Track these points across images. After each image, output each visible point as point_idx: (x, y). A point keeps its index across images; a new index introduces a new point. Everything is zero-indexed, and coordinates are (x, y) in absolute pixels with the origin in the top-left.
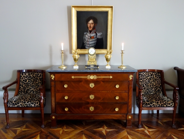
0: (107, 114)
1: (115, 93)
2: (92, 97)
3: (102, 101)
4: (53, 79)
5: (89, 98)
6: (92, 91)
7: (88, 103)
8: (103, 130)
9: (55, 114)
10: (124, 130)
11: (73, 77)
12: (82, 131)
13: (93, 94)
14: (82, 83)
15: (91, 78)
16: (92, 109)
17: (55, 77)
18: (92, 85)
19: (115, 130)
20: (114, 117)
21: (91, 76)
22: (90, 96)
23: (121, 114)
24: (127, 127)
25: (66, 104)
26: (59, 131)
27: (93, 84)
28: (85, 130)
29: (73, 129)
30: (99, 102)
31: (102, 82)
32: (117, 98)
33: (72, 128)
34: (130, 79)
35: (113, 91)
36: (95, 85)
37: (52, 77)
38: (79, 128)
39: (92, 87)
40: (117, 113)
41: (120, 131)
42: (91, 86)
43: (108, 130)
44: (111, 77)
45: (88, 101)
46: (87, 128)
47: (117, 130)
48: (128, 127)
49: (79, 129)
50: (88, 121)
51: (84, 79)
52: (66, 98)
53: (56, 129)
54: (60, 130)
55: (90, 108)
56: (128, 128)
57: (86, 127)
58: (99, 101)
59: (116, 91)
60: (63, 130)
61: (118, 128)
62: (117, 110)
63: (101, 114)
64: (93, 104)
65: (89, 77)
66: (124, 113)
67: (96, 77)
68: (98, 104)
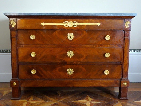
0: (92, 79)
1: (104, 48)
2: (70, 54)
3: (85, 61)
4: (13, 26)
5: (66, 55)
6: (71, 46)
7: (65, 63)
8: (86, 102)
9: (17, 79)
10: (118, 102)
11: (43, 24)
12: (55, 104)
13: (72, 50)
14: (56, 33)
15: (69, 26)
16: (70, 71)
17: (16, 24)
18: (71, 36)
19: (104, 103)
20: (102, 83)
21: (69, 22)
22: (68, 53)
23: (112, 78)
24: (121, 98)
25: (33, 64)
26: (23, 104)
27: (73, 34)
28: (60, 102)
29: (43, 101)
30: (80, 62)
31: (85, 33)
32: (107, 55)
33: (41, 100)
34: (127, 27)
35: (101, 45)
36: (74, 35)
37: (12, 24)
38: (51, 99)
39: (71, 40)
40: (107, 77)
41: (111, 103)
42: (69, 38)
43: (94, 102)
44: (99, 24)
45: (65, 59)
46: (64, 99)
47: (107, 102)
48: (123, 98)
49: (52, 101)
50: (64, 91)
51: (59, 26)
52: (33, 55)
53: (19, 101)
54: (24, 102)
55: (68, 70)
56: (122, 100)
57: (62, 99)
58: (81, 60)
59: (105, 46)
60: (28, 102)
61: (109, 100)
62: (107, 72)
63: (84, 79)
64: (73, 64)
65: (67, 23)
66: (116, 78)
67: (76, 24)
68: (79, 64)
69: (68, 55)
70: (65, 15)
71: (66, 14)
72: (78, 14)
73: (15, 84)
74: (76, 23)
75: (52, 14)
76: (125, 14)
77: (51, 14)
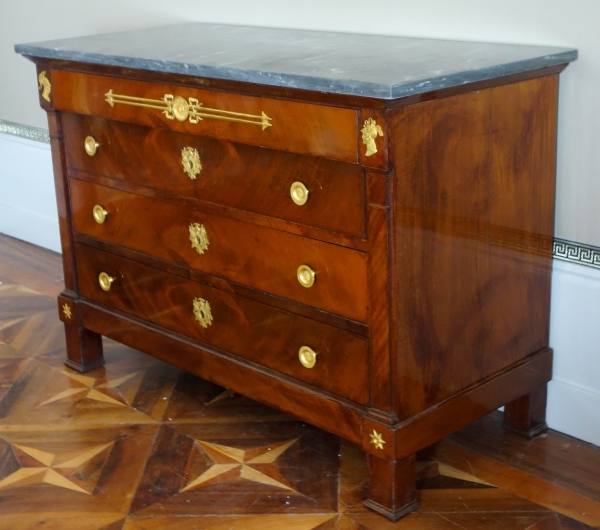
0: (268, 368)
1: (300, 240)
2: (198, 238)
3: (244, 280)
4: (46, 96)
5: (186, 239)
6: (194, 203)
7: (186, 273)
8: (228, 462)
9: (75, 295)
11: (111, 98)
13: (201, 222)
14: (153, 139)
15: (177, 115)
16: (202, 310)
17: (51, 89)
18: (191, 162)
21: (177, 100)
22: (192, 232)
27: (196, 154)
28: (165, 426)
29: (125, 405)
31: (232, 152)
32: (305, 278)
33: (128, 398)
34: (368, 154)
36: (203, 159)
37: (43, 88)
39: (193, 176)
40: (311, 380)
41: (296, 503)
42: (186, 166)
44: (266, 122)
45: (185, 256)
47: (292, 493)
52: (98, 215)
54: (80, 386)
55: (196, 305)
58: (233, 274)
59: (304, 229)
60: (84, 393)
61: (319, 489)
62: (307, 359)
64: (207, 284)
65: (170, 103)
66: (352, 397)
67: (199, 111)
68: (226, 290)
69: (193, 240)
70: (153, 69)
71: (154, 66)
72: (186, 66)
73: (67, 311)
74: (198, 106)
75: (120, 61)
76: (342, 88)
77: (117, 59)
